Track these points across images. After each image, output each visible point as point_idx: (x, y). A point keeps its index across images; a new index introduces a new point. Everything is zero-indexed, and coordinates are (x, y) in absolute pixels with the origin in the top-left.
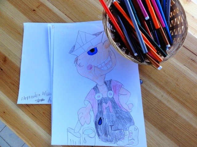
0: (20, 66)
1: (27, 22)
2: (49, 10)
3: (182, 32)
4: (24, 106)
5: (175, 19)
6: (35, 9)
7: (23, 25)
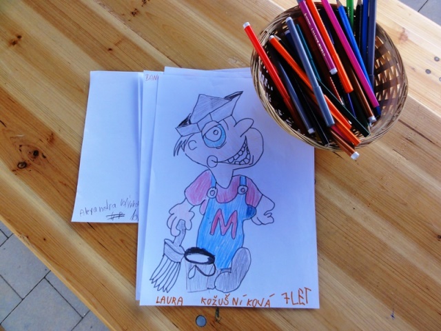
0: (81, 151)
1: (95, 70)
2: (138, 49)
3: (398, 94)
4: (83, 228)
5: (385, 71)
6: (111, 48)
7: (89, 75)
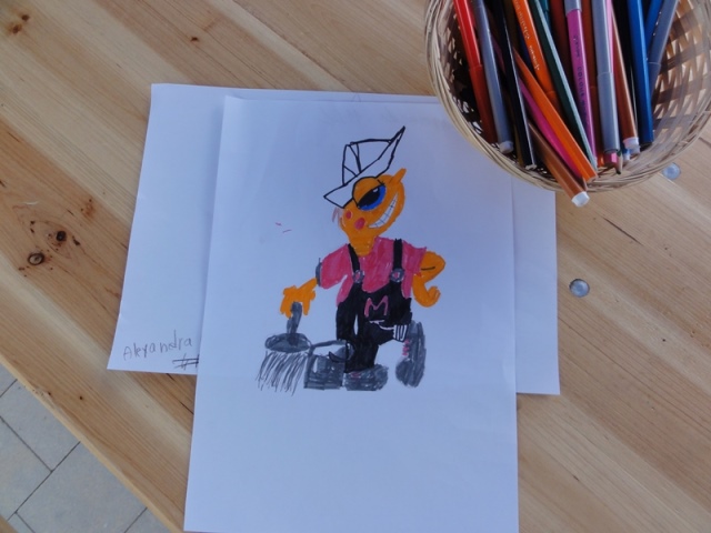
2: (247, 37)
3: (696, 106)
5: (684, 66)
6: (196, 36)
